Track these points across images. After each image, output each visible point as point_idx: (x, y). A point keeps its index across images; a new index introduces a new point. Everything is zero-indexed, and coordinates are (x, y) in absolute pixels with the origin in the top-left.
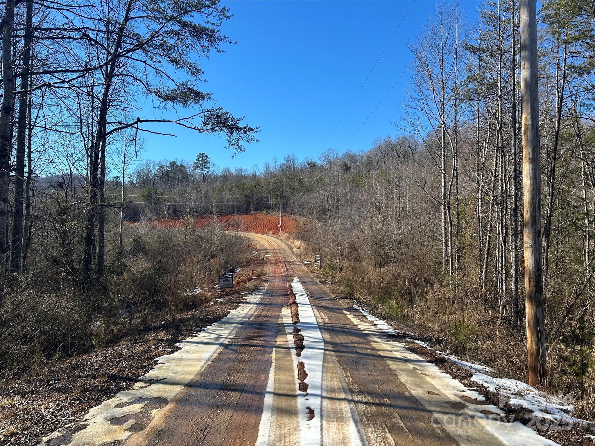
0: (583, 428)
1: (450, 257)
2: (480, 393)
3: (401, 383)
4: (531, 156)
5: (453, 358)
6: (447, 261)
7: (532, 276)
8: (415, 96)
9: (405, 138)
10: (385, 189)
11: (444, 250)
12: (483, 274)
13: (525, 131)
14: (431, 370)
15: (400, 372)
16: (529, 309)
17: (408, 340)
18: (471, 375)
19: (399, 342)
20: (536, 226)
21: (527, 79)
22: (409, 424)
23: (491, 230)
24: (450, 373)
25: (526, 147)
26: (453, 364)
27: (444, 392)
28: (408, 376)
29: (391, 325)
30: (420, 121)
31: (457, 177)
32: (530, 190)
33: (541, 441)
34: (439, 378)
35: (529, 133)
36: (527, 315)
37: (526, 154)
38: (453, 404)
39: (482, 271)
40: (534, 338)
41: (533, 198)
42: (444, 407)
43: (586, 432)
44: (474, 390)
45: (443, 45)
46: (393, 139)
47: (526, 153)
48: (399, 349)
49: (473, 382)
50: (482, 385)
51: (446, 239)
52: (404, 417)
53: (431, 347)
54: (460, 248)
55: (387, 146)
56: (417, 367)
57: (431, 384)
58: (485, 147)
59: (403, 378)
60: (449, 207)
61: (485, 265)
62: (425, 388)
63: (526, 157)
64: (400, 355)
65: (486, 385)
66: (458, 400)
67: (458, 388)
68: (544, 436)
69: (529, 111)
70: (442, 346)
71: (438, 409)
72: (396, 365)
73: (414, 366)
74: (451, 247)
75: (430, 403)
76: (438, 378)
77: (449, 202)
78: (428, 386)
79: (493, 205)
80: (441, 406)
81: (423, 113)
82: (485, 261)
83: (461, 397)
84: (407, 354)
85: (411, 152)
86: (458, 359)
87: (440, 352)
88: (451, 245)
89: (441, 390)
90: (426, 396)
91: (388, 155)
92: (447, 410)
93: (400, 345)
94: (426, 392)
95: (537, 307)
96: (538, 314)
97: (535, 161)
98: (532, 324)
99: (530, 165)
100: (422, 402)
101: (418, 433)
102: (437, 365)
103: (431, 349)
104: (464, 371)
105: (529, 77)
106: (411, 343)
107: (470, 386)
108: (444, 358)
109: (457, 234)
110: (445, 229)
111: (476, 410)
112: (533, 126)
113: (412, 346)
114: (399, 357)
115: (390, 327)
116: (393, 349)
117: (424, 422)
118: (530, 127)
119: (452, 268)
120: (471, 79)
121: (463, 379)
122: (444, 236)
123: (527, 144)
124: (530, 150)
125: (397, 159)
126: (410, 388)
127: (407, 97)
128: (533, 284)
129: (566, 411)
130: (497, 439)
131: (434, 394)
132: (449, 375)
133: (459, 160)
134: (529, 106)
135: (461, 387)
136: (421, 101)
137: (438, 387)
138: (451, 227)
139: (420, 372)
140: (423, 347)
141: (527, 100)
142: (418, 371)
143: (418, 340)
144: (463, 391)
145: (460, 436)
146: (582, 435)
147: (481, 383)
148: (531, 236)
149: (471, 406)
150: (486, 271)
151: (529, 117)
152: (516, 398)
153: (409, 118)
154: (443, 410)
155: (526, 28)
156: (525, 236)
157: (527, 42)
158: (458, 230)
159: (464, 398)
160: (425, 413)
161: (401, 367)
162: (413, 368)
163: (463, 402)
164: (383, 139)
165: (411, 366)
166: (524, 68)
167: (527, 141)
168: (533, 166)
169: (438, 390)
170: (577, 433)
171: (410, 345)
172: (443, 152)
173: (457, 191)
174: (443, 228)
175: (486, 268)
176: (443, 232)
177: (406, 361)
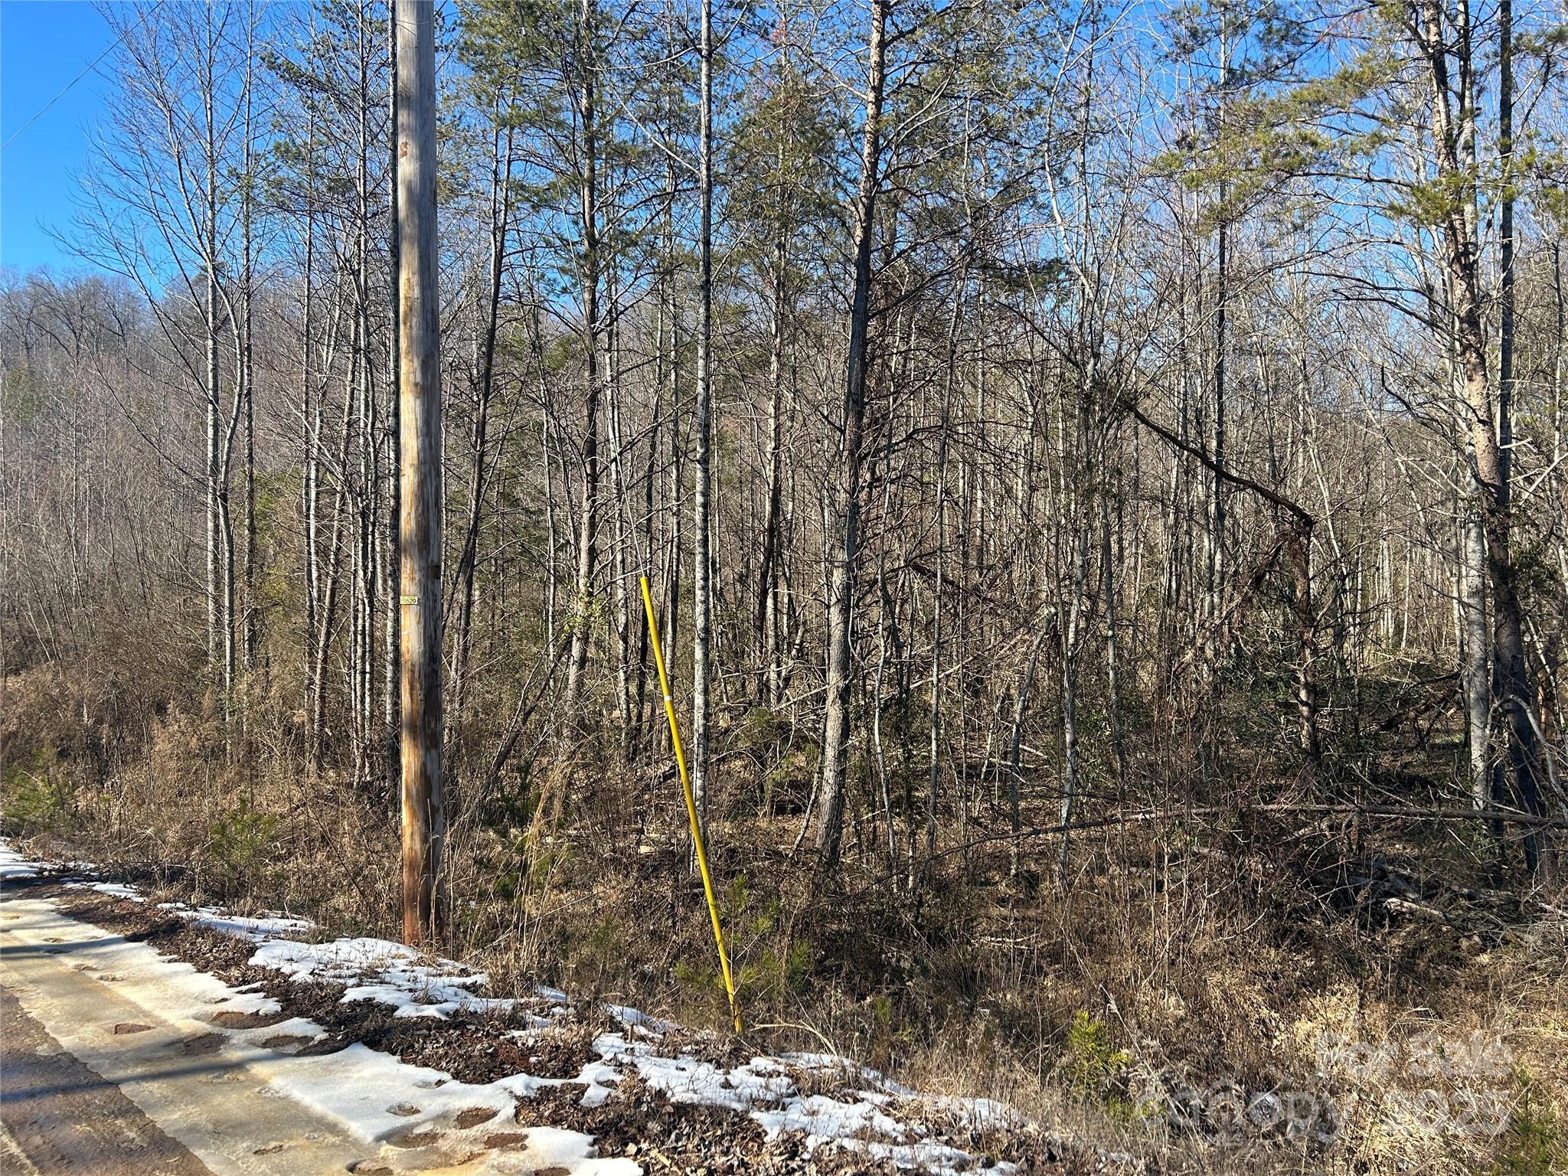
0: (501, 1018)
1: (228, 636)
2: (269, 992)
3: (29, 1020)
4: (419, 379)
5: (207, 915)
6: (220, 645)
7: (417, 675)
8: (123, 160)
9: (98, 284)
10: (27, 429)
11: (212, 618)
12: (317, 679)
13: (406, 314)
14: (134, 961)
15: (30, 987)
16: (409, 758)
17: (70, 885)
18: (252, 951)
19: (39, 896)
20: (428, 554)
21: (410, 182)
22: (37, 1140)
23: (338, 562)
24: (191, 959)
25: (407, 353)
26: (205, 930)
27: (164, 1015)
28: (54, 995)
29: (20, 850)
30: (139, 237)
31: (250, 416)
32: (416, 462)
33: (405, 1077)
34: (155, 979)
35: (415, 320)
36: (404, 771)
37: (409, 372)
38: (187, 1045)
39: (313, 669)
40: (418, 825)
41: (422, 484)
42: (159, 1059)
43: (508, 1028)
44: (255, 991)
45: (214, 36)
46: (59, 281)
47: (410, 370)
48: (37, 918)
49: (255, 968)
50: (278, 970)
51: (217, 587)
52: (22, 1124)
53: (142, 894)
54: (256, 610)
55: (35, 299)
56: (91, 963)
57: (128, 1002)
58: (329, 346)
59: (38, 1005)
60: (224, 498)
61: (320, 655)
62: (107, 1018)
63: (408, 379)
64: (37, 937)
65: (286, 969)
66: (204, 1027)
67: (209, 996)
68: (415, 1063)
69: (416, 264)
70: (177, 887)
71: (139, 1070)
72: (16, 969)
73: (79, 962)
74: (231, 608)
75: (117, 1058)
76: (151, 980)
77: (225, 482)
78: (116, 1011)
79: (343, 496)
80: (149, 1060)
81: (148, 217)
82: (321, 644)
83: (215, 1019)
84: (60, 930)
85: (117, 329)
86: (222, 914)
87: (167, 906)
88: (231, 602)
89: (156, 1012)
90: (106, 1041)
91: (40, 326)
92: (167, 1067)
93: (43, 904)
94: (108, 1031)
95: (427, 749)
96: (429, 765)
97: (429, 391)
98: (414, 792)
99: (418, 402)
100: (91, 1062)
101: (63, 1158)
102: (155, 945)
103: (141, 900)
104: (232, 944)
105: (416, 181)
106: (78, 893)
107: (245, 982)
108: (178, 918)
109: (250, 572)
110: (216, 560)
111: (253, 1043)
112: (423, 304)
113: (83, 901)
114: (33, 942)
115: (18, 857)
116: (15, 921)
117: (89, 1120)
118: (417, 305)
119: (232, 665)
120: (285, 152)
121: (226, 966)
122: (211, 577)
123: (410, 346)
124: (416, 364)
125: (72, 345)
126: (56, 1030)
127: (98, 160)
128: (419, 695)
129: (473, 989)
130: (297, 1104)
131: (132, 1029)
132: (188, 966)
133: (255, 368)
134: (416, 252)
135: (220, 989)
136: (144, 181)
137: (147, 1006)
138: (231, 552)
139: (95, 975)
140: (117, 900)
141: (411, 237)
142: (90, 974)
143: (104, 881)
144: (224, 1000)
145: (193, 1129)
146: (497, 1037)
147: (275, 967)
148: (417, 576)
149: (239, 1036)
150: (324, 670)
151: (415, 280)
152: (359, 985)
153: (102, 223)
154: (154, 1069)
155: (411, 53)
156: (403, 576)
157: (413, 90)
158: (250, 561)
159: (223, 1018)
160: (95, 1093)
161: (33, 974)
162: (77, 967)
163: (216, 1030)
164: (22, 273)
165: (69, 963)
166: (405, 154)
167: (410, 338)
168: (423, 405)
169: (146, 1014)
170: (488, 1035)
171: (77, 902)
172: (210, 343)
173: (250, 455)
174: (210, 557)
175: (325, 661)
176: (210, 567)
177: (57, 950)
